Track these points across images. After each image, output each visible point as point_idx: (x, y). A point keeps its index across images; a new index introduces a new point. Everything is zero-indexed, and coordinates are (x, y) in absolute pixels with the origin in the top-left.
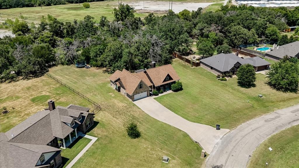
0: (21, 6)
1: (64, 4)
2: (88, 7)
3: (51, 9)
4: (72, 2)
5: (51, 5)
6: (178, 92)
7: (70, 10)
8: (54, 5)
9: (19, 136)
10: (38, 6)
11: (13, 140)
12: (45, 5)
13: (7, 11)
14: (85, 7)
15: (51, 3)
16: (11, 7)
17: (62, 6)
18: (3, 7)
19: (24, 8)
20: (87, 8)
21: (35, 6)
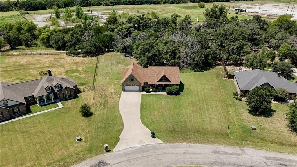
0: (149, 3)
1: (186, 3)
2: (203, 6)
3: (170, 7)
4: (194, 2)
5: (174, 4)
6: (171, 96)
7: (184, 9)
8: (177, 3)
9: (12, 85)
10: (163, 4)
11: (6, 87)
12: (169, 3)
13: (138, 7)
14: (199, 6)
15: (175, 2)
16: (142, 3)
17: (180, 5)
18: (136, 3)
19: (151, 5)
20: (201, 7)
21: (161, 4)
